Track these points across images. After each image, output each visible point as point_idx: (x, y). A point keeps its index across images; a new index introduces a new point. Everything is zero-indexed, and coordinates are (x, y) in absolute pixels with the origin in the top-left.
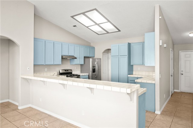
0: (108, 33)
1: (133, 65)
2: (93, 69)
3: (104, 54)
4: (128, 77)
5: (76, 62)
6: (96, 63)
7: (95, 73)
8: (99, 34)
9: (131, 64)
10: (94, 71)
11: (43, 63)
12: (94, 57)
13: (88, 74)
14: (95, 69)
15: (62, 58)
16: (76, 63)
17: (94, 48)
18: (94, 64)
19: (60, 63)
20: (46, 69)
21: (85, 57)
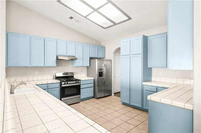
0: (115, 24)
1: (151, 68)
2: (99, 73)
3: (116, 54)
4: (143, 85)
5: (78, 63)
6: (103, 65)
7: (103, 77)
8: (105, 27)
9: (149, 67)
10: (101, 74)
11: (28, 65)
12: (104, 58)
13: (93, 78)
14: (102, 72)
15: (57, 59)
16: (78, 65)
17: (104, 48)
18: (102, 66)
19: (55, 65)
20: (37, 72)
21: (91, 58)
